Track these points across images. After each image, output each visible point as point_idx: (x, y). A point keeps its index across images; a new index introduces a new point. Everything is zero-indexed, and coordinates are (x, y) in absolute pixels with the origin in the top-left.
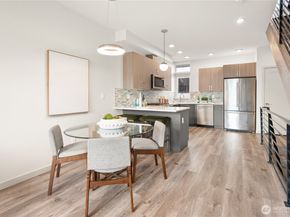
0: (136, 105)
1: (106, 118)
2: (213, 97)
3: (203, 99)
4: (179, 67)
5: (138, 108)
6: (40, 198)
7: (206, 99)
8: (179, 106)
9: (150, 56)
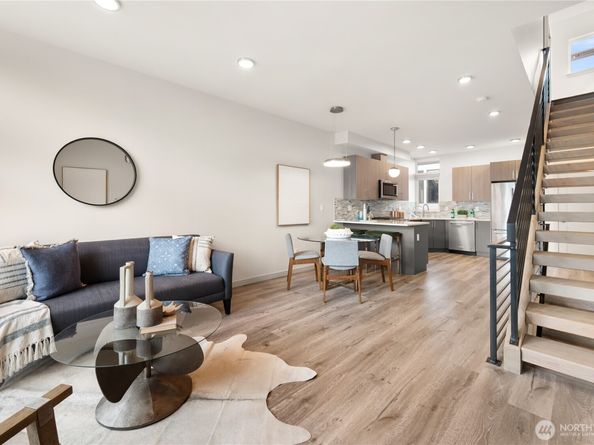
0: (359, 219)
1: (332, 228)
2: (477, 209)
3: (460, 213)
4: (422, 164)
5: (361, 222)
6: (282, 290)
7: (465, 213)
8: (421, 221)
9: (376, 156)
